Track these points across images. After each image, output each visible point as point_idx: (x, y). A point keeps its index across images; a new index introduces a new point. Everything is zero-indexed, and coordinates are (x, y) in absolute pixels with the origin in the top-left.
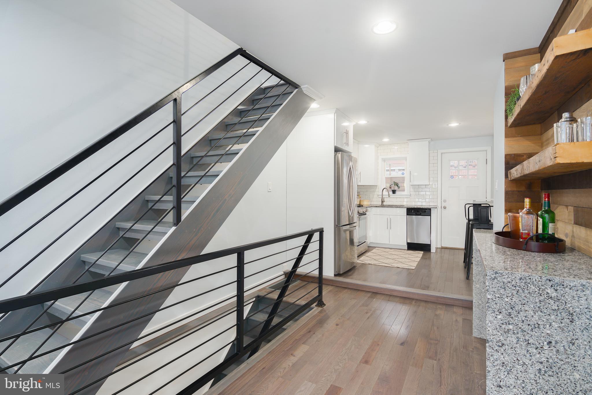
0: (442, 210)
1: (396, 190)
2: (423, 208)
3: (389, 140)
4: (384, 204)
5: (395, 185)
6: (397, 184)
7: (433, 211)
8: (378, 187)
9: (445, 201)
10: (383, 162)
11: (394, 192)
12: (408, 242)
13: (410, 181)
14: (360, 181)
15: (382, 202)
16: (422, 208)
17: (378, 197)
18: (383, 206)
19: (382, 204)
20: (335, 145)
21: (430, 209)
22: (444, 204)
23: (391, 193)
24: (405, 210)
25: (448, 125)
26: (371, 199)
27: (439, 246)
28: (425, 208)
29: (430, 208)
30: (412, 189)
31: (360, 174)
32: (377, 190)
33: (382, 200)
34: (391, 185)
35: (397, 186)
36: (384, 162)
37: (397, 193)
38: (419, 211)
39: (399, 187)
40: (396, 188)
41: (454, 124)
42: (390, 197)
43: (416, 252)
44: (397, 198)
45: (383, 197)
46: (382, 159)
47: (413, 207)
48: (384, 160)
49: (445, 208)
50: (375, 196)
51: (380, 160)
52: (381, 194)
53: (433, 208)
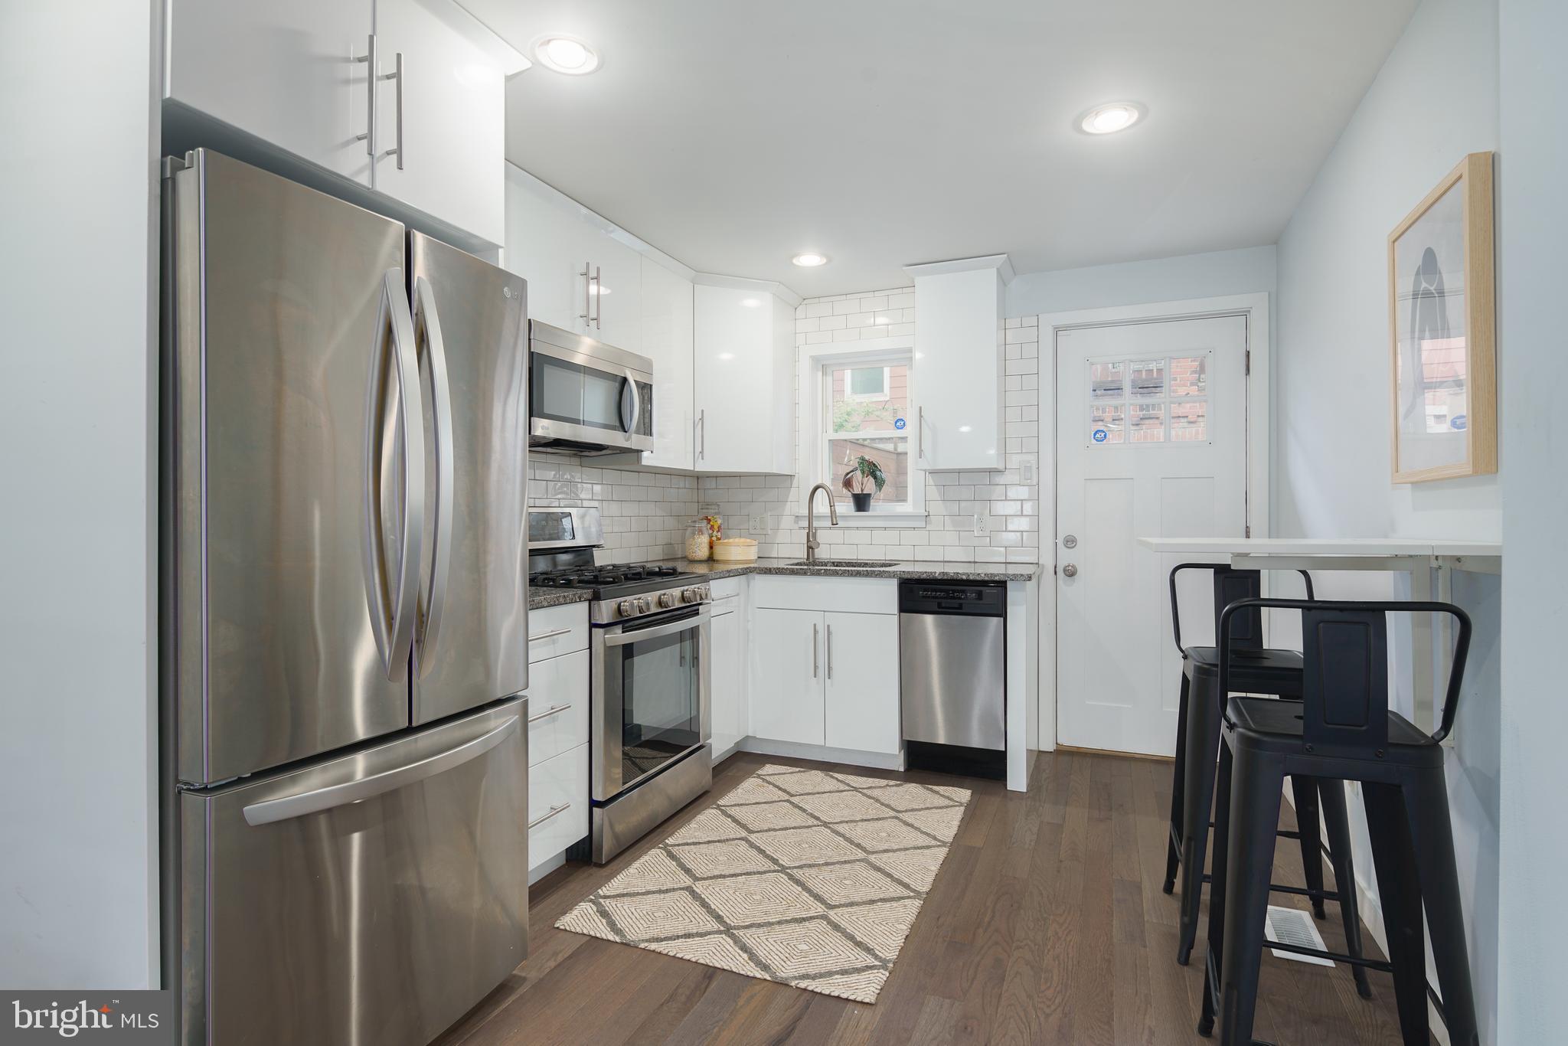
0: (1060, 582)
1: (869, 495)
2: (971, 578)
3: (822, 258)
4: (822, 553)
5: (864, 473)
6: (871, 469)
7: (1013, 594)
8: (795, 482)
9: (1070, 542)
10: (820, 373)
11: (861, 502)
12: (904, 738)
13: (921, 450)
14: (702, 452)
15: (811, 547)
16: (964, 577)
17: (796, 527)
18: (811, 566)
19: (808, 558)
20: (168, 95)
21: (1002, 585)
22: (1066, 557)
23: (846, 507)
24: (888, 592)
26: (769, 532)
27: (1048, 746)
28: (978, 578)
29: (1003, 578)
30: (934, 493)
31: (702, 419)
32: (791, 494)
33: (808, 541)
34: (848, 474)
35: (875, 478)
36: (824, 373)
37: (877, 507)
38: (954, 591)
39: (880, 483)
40: (870, 486)
41: (1111, 120)
42: (841, 524)
43: (937, 793)
44: (872, 529)
45: (815, 524)
46: (815, 359)
47: (924, 576)
48: (824, 366)
49: (1071, 573)
50: (787, 522)
51: (804, 366)
52: (806, 512)
53: (1015, 578)
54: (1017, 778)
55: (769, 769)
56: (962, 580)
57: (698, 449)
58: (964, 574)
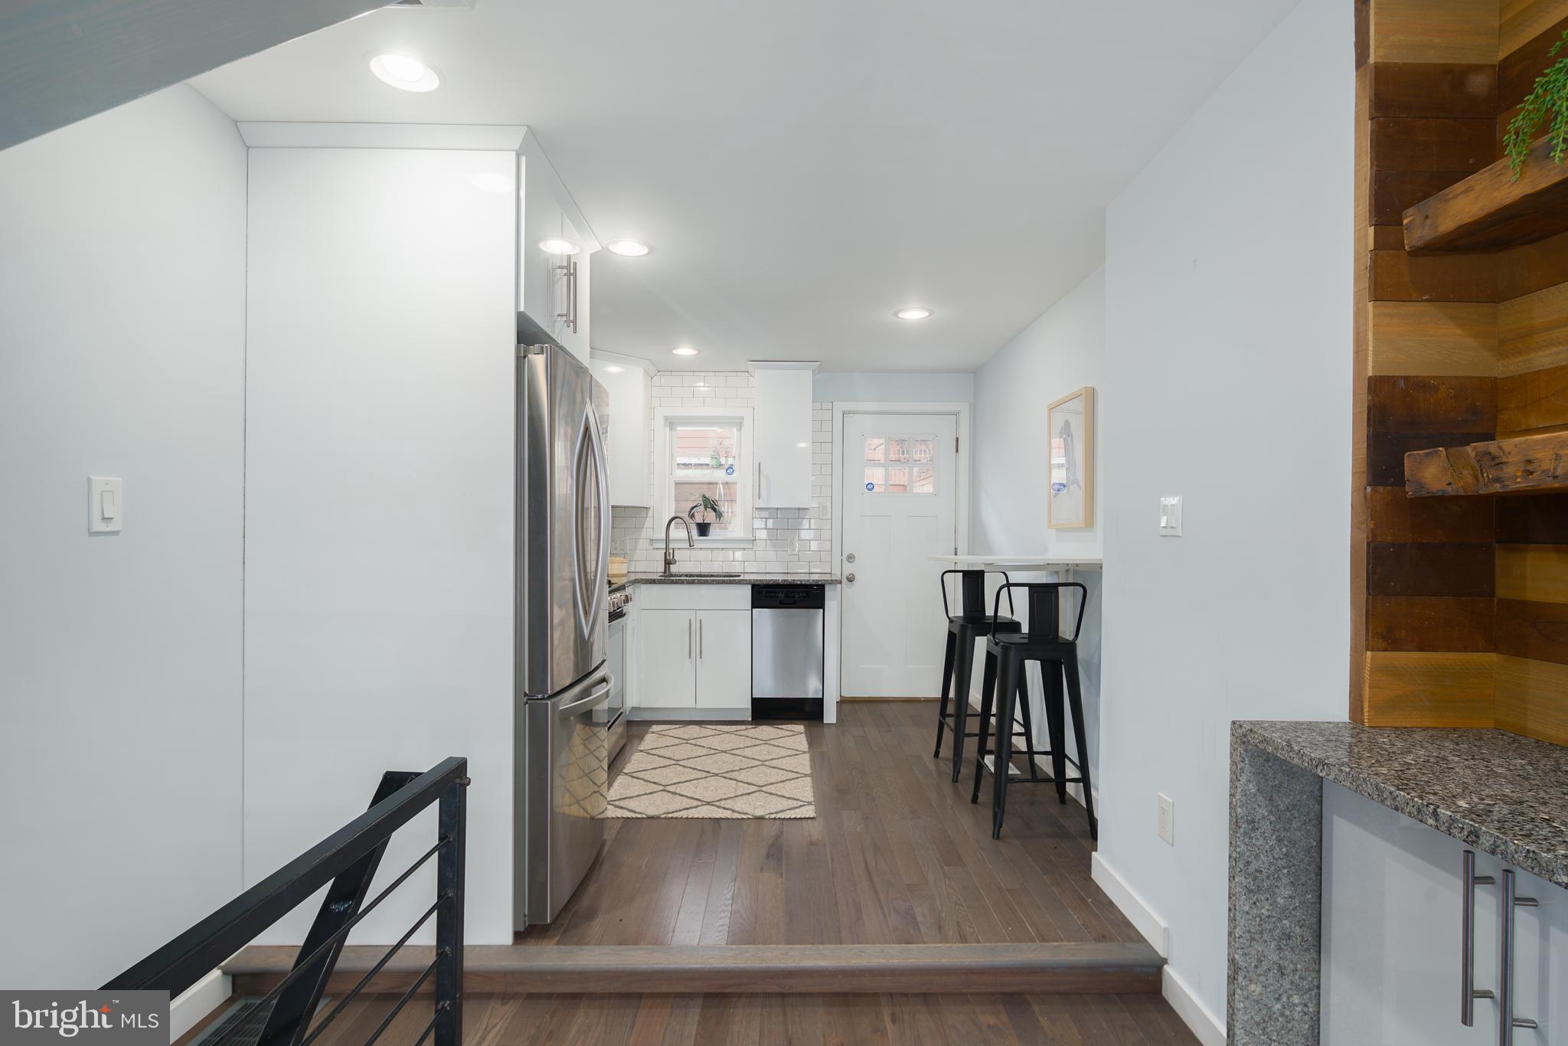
1: (709, 524)
2: (803, 583)
3: (696, 352)
4: (674, 569)
5: (706, 507)
6: (711, 505)
7: (829, 593)
8: (650, 513)
9: (851, 558)
10: (668, 429)
11: (703, 529)
12: (753, 696)
13: (760, 494)
15: (668, 563)
16: (799, 583)
17: (654, 548)
18: (669, 578)
19: (665, 572)
20: (522, 309)
21: (822, 587)
22: (849, 569)
23: (694, 532)
24: (747, 591)
25: (896, 314)
26: (628, 552)
28: (808, 583)
29: (823, 582)
30: (758, 523)
32: (648, 523)
33: (666, 558)
34: (693, 508)
35: (715, 510)
36: (671, 429)
37: (714, 532)
38: (792, 592)
39: (719, 515)
40: (710, 517)
41: (914, 314)
42: (696, 546)
43: (782, 729)
44: (712, 549)
45: (671, 546)
46: (666, 418)
47: (771, 582)
48: (671, 423)
49: (851, 579)
50: (643, 544)
51: (659, 423)
52: (663, 536)
53: (833, 582)
54: (830, 715)
55: (655, 728)
56: (797, 585)
58: (798, 580)
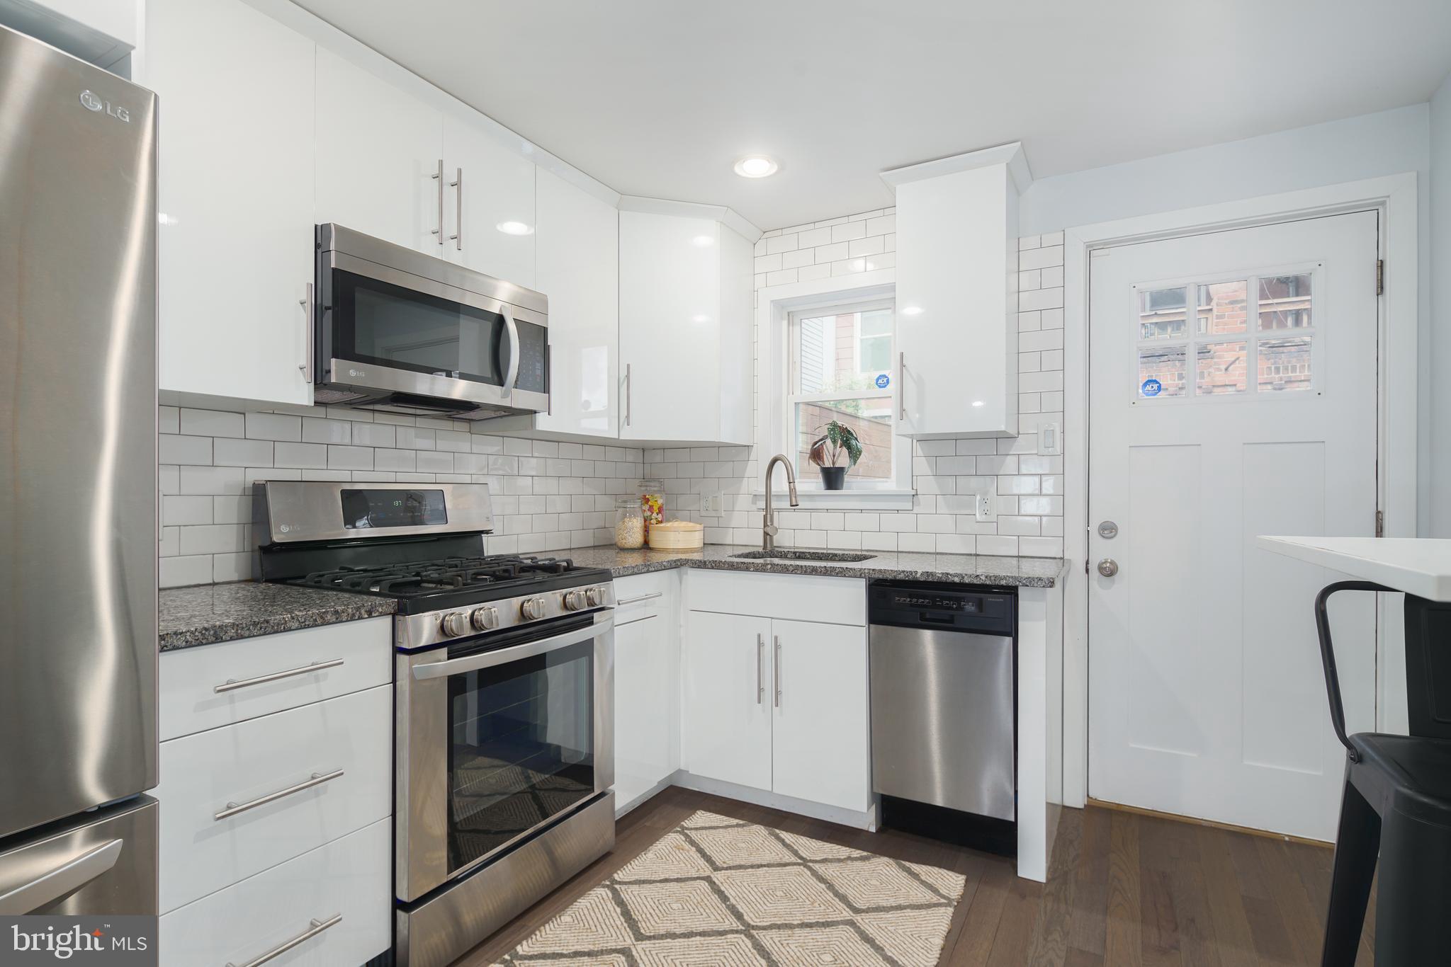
0: (1094, 584)
1: (841, 470)
2: (967, 580)
3: (776, 168)
4: (785, 539)
5: (835, 441)
6: (845, 438)
7: (1027, 604)
8: (752, 454)
9: (1109, 530)
10: (785, 323)
11: (833, 478)
12: (875, 790)
13: (903, 410)
14: (628, 417)
15: (768, 532)
16: (957, 580)
17: (754, 507)
18: (769, 559)
19: (765, 547)
21: (1009, 593)
22: (1103, 551)
23: (812, 483)
26: (723, 514)
27: (1077, 801)
28: (975, 581)
29: (1011, 583)
30: (923, 466)
31: (628, 377)
32: (750, 469)
33: (765, 525)
34: (816, 443)
35: (849, 448)
36: (790, 322)
37: (852, 483)
38: (943, 598)
39: (854, 454)
40: (843, 460)
42: (802, 505)
44: (844, 511)
45: (774, 505)
47: (901, 576)
48: (791, 313)
49: (1109, 571)
50: (743, 502)
51: (764, 314)
52: (762, 490)
53: (1031, 582)
54: (1033, 862)
56: (954, 584)
57: (624, 413)
58: (956, 575)
